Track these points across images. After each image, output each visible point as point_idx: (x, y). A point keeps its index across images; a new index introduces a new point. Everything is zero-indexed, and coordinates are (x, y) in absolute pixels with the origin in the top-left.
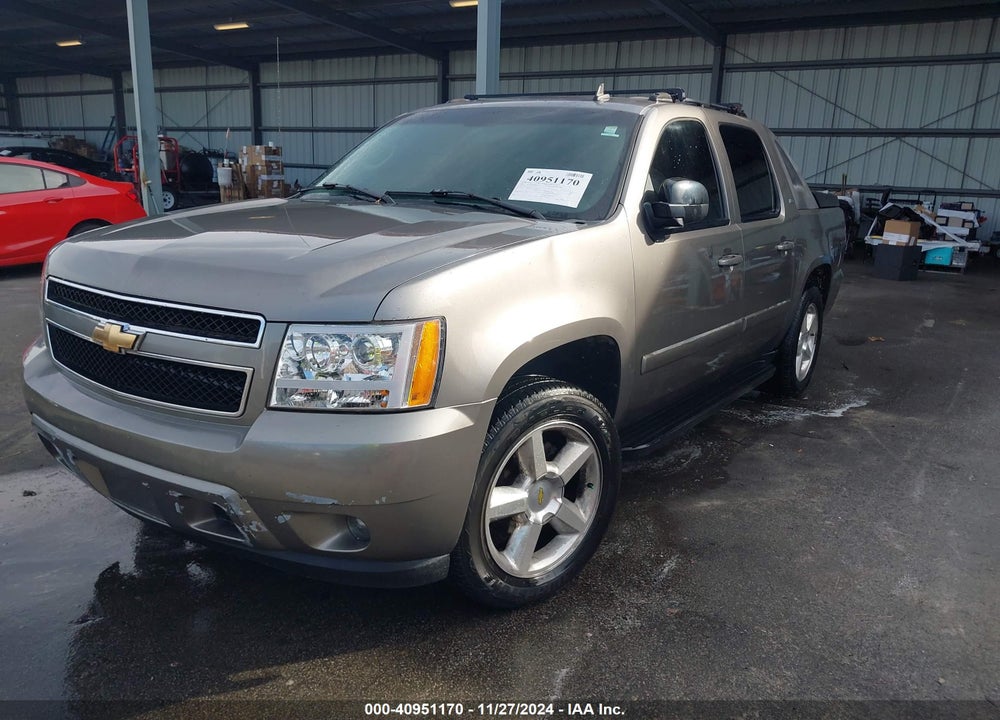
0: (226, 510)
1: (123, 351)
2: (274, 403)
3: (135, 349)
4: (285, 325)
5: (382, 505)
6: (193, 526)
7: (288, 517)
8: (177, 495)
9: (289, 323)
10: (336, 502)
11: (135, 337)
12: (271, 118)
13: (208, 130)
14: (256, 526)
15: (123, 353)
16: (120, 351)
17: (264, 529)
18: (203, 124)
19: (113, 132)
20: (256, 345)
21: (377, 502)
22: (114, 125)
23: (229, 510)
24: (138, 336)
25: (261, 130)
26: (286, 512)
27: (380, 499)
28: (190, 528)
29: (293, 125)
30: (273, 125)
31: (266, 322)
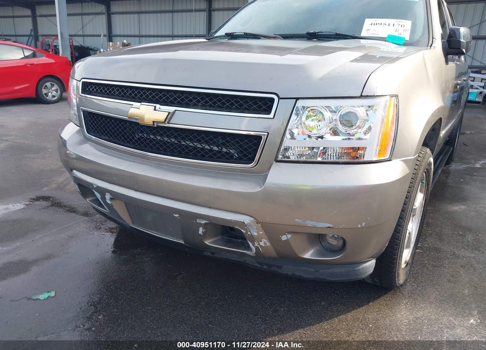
0: (244, 231)
1: (155, 123)
2: (280, 157)
3: (166, 122)
4: (295, 100)
5: (362, 228)
6: (207, 242)
7: (289, 236)
8: (203, 222)
9: (297, 99)
10: (331, 226)
11: (168, 113)
12: (116, 30)
13: (83, 36)
14: (264, 243)
15: (155, 126)
16: (154, 124)
17: (268, 244)
18: (80, 33)
19: (31, 37)
20: (271, 116)
21: (359, 226)
22: (32, 33)
23: (247, 233)
24: (169, 113)
25: (112, 36)
26: (289, 233)
27: (361, 224)
28: (205, 244)
29: (129, 34)
30: (118, 33)
31: (279, 98)
